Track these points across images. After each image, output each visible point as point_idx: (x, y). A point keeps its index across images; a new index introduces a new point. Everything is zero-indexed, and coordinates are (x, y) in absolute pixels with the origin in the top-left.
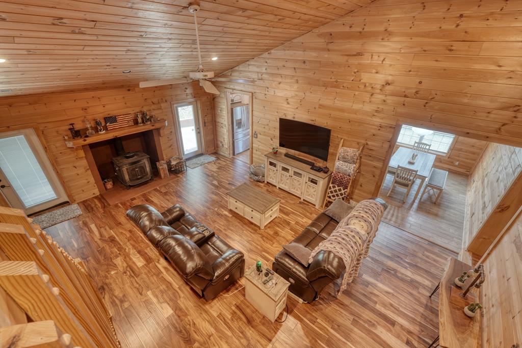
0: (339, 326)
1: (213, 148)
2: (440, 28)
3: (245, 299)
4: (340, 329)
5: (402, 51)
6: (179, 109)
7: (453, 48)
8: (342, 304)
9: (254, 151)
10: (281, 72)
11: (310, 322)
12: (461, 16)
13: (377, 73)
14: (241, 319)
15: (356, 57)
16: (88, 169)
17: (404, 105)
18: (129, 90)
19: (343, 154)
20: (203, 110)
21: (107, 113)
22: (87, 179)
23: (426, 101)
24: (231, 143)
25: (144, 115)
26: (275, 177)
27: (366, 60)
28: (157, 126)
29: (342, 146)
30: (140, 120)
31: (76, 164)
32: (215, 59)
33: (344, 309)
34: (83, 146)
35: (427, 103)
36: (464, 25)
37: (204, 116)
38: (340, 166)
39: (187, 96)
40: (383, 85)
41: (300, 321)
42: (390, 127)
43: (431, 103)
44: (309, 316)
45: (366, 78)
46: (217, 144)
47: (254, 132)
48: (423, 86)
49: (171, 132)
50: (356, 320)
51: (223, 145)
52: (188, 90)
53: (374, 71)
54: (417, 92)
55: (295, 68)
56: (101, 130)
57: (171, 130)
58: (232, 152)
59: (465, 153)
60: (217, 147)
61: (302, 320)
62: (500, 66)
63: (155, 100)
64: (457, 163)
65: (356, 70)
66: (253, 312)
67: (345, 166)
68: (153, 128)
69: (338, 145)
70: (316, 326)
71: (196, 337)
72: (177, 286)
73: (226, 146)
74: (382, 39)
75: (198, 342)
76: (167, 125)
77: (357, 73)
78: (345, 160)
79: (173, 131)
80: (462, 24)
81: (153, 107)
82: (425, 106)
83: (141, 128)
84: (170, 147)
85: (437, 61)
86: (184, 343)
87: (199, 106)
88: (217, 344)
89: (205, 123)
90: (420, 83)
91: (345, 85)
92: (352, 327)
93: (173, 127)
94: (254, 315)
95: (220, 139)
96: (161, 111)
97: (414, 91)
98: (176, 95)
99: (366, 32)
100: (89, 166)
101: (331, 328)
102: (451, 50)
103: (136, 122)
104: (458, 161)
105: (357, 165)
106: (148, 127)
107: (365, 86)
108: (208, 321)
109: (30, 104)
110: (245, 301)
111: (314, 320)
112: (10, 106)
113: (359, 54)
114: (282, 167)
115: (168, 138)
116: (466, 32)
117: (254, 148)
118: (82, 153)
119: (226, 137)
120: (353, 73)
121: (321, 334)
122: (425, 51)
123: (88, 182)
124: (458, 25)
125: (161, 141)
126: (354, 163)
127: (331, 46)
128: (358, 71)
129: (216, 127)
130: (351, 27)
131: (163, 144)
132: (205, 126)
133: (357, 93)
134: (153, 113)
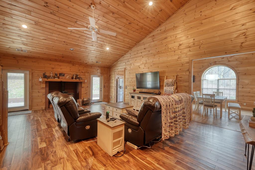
0: (164, 163)
1: (107, 100)
2: (195, 18)
3: (97, 145)
4: (164, 165)
5: (182, 31)
6: (94, 78)
7: (202, 23)
8: (168, 153)
9: (126, 95)
10: (136, 56)
11: (141, 159)
12: (201, 12)
13: (174, 42)
14: (88, 153)
15: (165, 40)
16: (44, 95)
17: (190, 51)
18: (73, 65)
19: (166, 82)
20: (104, 80)
21: (61, 72)
22: (42, 99)
23: (199, 46)
24: (116, 95)
25: (77, 76)
26: (134, 104)
27: (169, 39)
28: (81, 81)
29: (166, 79)
30: (74, 77)
31: (40, 91)
32: (108, 49)
33: (170, 155)
34: (46, 81)
35: (200, 47)
36: (203, 14)
37: (105, 83)
38: (166, 89)
39: (98, 72)
40: (178, 46)
41: (133, 158)
42: (187, 63)
43: (202, 46)
44: (140, 156)
45: (170, 46)
46: (109, 97)
47: (125, 86)
48: (196, 40)
49: (88, 87)
50: (179, 161)
51: (112, 97)
52: (98, 70)
53: (173, 42)
54: (194, 44)
55: (141, 52)
56: (56, 78)
57: (88, 86)
58: (116, 100)
59: (247, 97)
60: (109, 99)
61: (135, 157)
62: (226, 21)
63: (83, 71)
64: (245, 104)
65: (165, 45)
66: (99, 150)
67: (169, 89)
68: (79, 81)
69: (164, 80)
70: (145, 162)
71: (51, 158)
72: (57, 137)
73: (113, 97)
74: (173, 30)
75: (51, 160)
76: (86, 81)
77: (166, 46)
78: (168, 85)
79: (89, 87)
80: (202, 14)
81: (82, 74)
82: (200, 48)
83: (74, 80)
84: (86, 93)
85: (198, 29)
86: (41, 160)
87: (103, 78)
88: (64, 163)
89: (104, 86)
90: (194, 40)
91: (162, 52)
92: (175, 165)
93: (89, 85)
94: (99, 152)
95: (111, 94)
96: (85, 76)
97: (192, 44)
98: (93, 71)
99: (166, 30)
100: (45, 93)
101: (157, 164)
102: (202, 24)
103: (72, 78)
104: (245, 102)
105: (175, 87)
106: (77, 80)
107: (171, 49)
108: (65, 152)
109: (33, 62)
110: (96, 145)
111: (145, 158)
112: (25, 61)
113: (166, 38)
114: (138, 97)
115: (86, 89)
116: (205, 16)
117: (125, 94)
118: (44, 86)
119: (114, 93)
120: (165, 46)
121: (148, 166)
122: (191, 28)
123: (42, 101)
124: (201, 15)
125: (82, 89)
126: (173, 85)
127: (154, 40)
128: (166, 45)
129: (109, 89)
130: (160, 30)
131: (83, 91)
132: (104, 88)
133: (168, 53)
134: (81, 76)
